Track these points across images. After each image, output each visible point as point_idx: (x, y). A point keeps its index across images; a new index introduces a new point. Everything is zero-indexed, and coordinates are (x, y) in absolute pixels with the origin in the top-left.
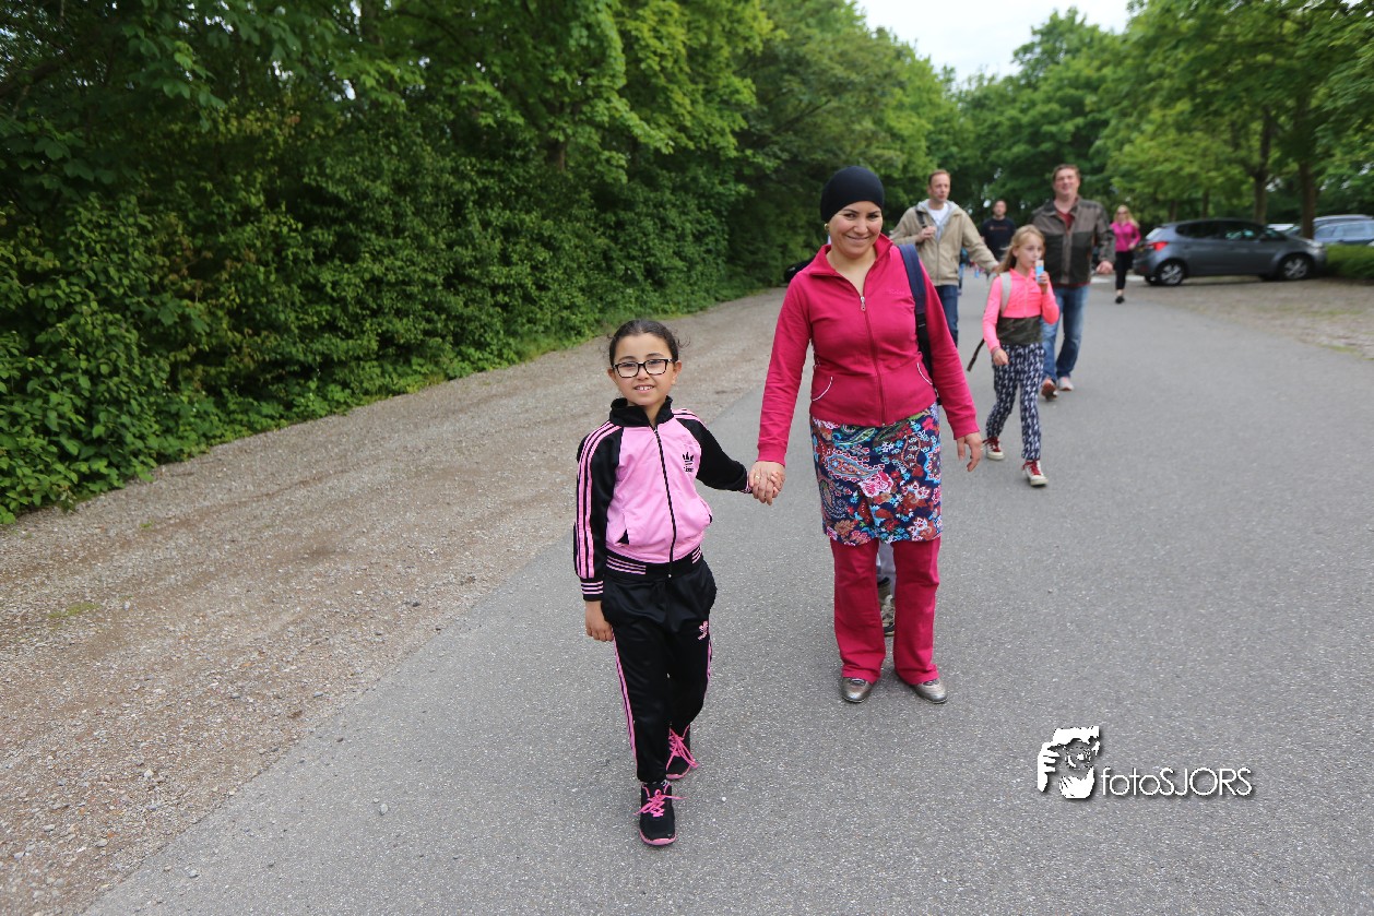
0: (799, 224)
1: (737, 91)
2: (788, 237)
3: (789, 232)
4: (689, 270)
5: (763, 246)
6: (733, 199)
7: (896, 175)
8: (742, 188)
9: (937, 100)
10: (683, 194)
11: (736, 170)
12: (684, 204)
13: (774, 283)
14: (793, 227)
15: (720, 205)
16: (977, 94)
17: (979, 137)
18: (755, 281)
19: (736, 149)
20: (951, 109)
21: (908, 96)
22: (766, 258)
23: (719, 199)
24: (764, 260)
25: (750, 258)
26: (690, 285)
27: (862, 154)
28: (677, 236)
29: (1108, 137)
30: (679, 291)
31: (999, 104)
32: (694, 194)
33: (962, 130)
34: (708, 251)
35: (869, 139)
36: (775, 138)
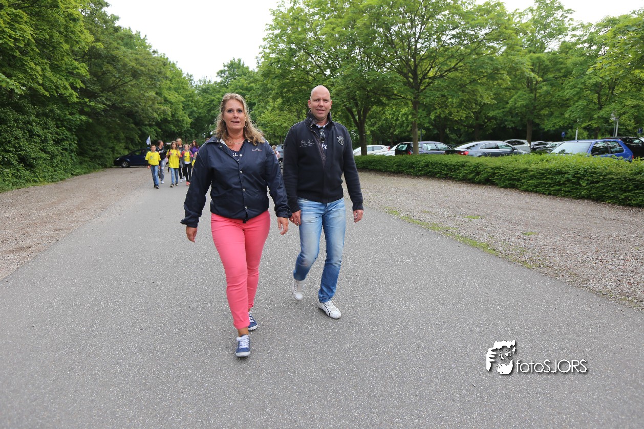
0: (121, 138)
1: (77, 68)
2: (115, 143)
3: (116, 141)
4: (51, 159)
5: (100, 148)
6: (78, 123)
7: (169, 119)
8: (83, 118)
9: (187, 88)
10: (44, 118)
11: (80, 108)
12: (46, 124)
13: (108, 165)
14: (118, 139)
15: (70, 125)
16: (204, 87)
17: (206, 105)
18: (96, 165)
19: (77, 98)
20: (193, 92)
21: (173, 84)
22: (103, 154)
23: (70, 122)
24: (101, 155)
25: (93, 154)
26: (53, 167)
27: (150, 106)
28: (41, 140)
29: (255, 110)
30: (45, 170)
31: (213, 92)
32: (52, 119)
33: (198, 101)
34: (66, 149)
35: (153, 100)
36: (101, 94)
